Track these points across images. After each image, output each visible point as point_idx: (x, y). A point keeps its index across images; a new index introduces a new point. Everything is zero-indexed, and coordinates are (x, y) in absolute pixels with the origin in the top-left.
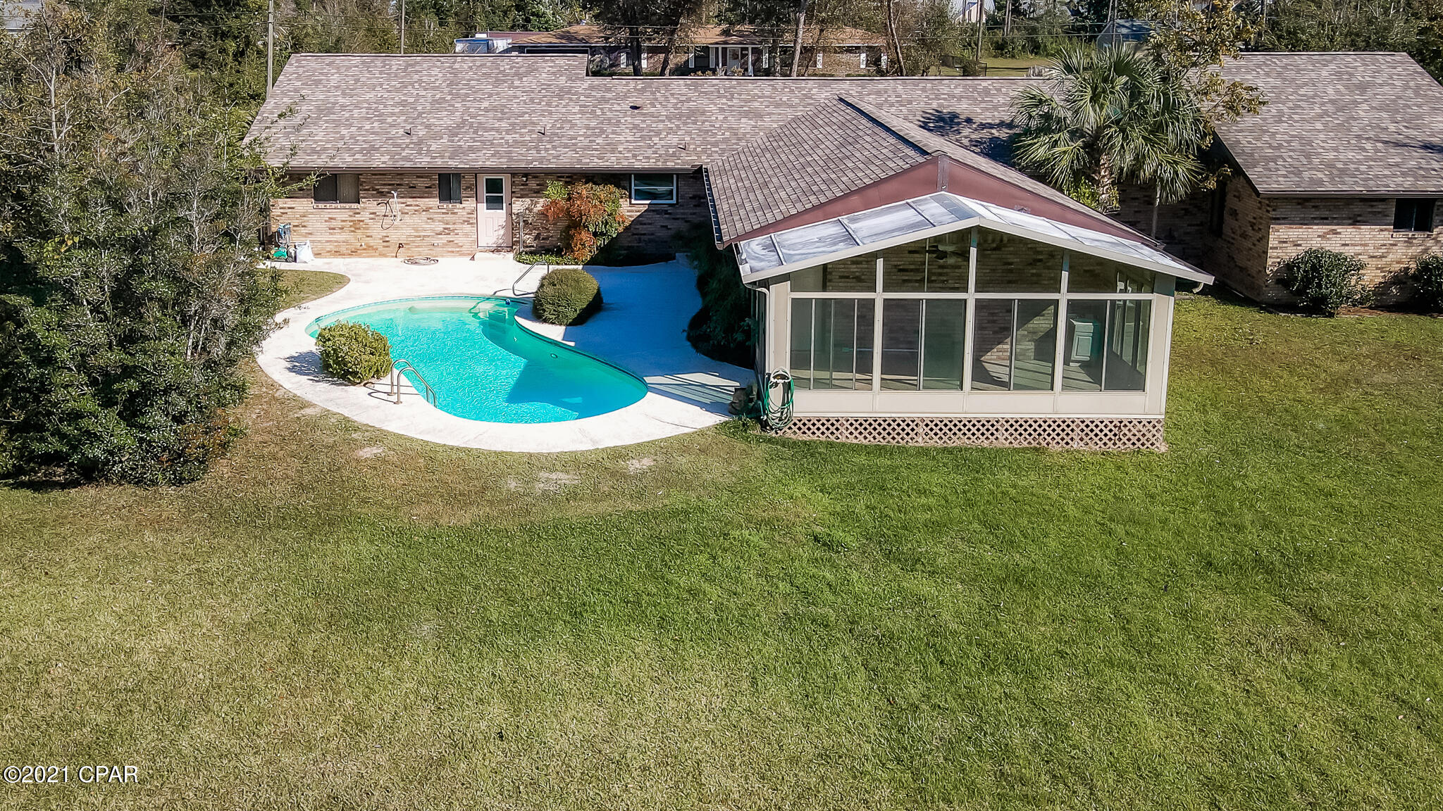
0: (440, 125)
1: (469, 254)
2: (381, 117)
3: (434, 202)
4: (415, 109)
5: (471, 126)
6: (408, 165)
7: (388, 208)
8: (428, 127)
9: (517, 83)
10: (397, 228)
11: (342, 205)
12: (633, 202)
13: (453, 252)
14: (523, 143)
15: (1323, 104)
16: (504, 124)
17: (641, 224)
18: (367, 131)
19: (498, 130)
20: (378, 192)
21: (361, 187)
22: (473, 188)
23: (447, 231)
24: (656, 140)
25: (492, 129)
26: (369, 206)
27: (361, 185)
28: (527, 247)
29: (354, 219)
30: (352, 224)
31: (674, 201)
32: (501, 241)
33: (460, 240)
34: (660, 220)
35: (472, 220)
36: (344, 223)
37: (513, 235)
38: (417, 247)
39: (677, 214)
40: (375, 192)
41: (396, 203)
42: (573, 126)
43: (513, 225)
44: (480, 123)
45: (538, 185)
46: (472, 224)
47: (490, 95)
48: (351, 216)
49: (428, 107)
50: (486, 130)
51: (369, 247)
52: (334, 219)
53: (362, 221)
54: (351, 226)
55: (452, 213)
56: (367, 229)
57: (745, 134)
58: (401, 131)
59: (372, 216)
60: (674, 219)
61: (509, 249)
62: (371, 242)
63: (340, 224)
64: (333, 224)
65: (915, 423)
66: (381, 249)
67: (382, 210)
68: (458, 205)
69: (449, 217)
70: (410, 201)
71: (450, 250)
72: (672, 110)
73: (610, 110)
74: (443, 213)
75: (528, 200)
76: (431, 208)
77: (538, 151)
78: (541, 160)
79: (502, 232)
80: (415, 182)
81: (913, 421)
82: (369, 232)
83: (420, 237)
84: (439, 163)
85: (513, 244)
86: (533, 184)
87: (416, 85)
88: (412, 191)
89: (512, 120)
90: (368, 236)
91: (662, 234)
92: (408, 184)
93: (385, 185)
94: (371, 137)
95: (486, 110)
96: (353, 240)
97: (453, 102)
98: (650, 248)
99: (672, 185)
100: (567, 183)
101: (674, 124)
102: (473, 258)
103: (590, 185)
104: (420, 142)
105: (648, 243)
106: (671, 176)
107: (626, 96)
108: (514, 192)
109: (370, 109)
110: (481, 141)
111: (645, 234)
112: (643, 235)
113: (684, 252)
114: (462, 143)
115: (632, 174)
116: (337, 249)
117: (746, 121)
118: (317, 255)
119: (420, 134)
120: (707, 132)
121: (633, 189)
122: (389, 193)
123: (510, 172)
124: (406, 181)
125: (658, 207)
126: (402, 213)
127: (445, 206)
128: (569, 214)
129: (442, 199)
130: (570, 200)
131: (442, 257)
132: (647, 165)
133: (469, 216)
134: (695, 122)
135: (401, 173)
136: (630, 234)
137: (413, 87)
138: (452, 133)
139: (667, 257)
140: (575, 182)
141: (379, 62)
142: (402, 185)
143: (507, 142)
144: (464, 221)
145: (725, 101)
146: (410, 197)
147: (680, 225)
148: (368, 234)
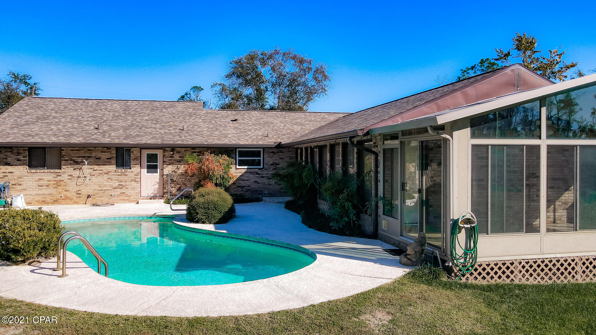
0: (118, 126)
1: (135, 201)
3: (113, 168)
5: (138, 126)
6: (96, 142)
7: (81, 172)
8: (110, 126)
10: (86, 185)
11: (48, 170)
12: (238, 167)
13: (124, 200)
14: (171, 134)
16: (158, 126)
17: (242, 180)
18: (69, 127)
19: (154, 128)
20: (74, 162)
21: (62, 159)
22: (139, 158)
23: (121, 186)
24: (249, 133)
25: (150, 128)
26: (67, 170)
27: (63, 157)
28: (173, 195)
29: (57, 179)
30: (55, 182)
31: (261, 167)
32: (156, 192)
33: (129, 192)
34: (253, 178)
35: (138, 180)
36: (49, 182)
37: (164, 188)
38: (100, 197)
39: (263, 174)
40: (72, 162)
41: (87, 169)
42: (199, 127)
43: (163, 183)
44: (143, 125)
45: (180, 157)
46: (137, 181)
47: (149, 115)
48: (54, 177)
49: (111, 118)
50: (147, 128)
51: (67, 198)
52: (42, 179)
53: (63, 181)
54: (54, 184)
55: (124, 175)
56: (66, 186)
57: (298, 131)
59: (69, 177)
60: (262, 177)
61: (161, 197)
62: (68, 194)
63: (46, 183)
64: (41, 183)
66: (75, 198)
67: (77, 173)
68: (128, 170)
69: (122, 178)
70: (96, 167)
71: (122, 198)
72: (255, 122)
73: (219, 121)
74: (118, 175)
75: (174, 166)
76: (110, 172)
77: (180, 137)
78: (183, 140)
79: (157, 186)
80: (99, 155)
81: (573, 261)
82: (67, 188)
83: (102, 190)
84: (117, 141)
85: (164, 194)
86: (177, 157)
87: (104, 110)
88: (98, 161)
89: (163, 124)
90: (66, 191)
91: (254, 186)
92: (95, 157)
93: (79, 157)
94: (71, 130)
95: (147, 120)
96: (55, 193)
97: (126, 117)
98: (248, 195)
99: (260, 157)
100: (198, 155)
101: (257, 127)
102: (138, 203)
103: (213, 155)
104: (105, 132)
105: (246, 191)
106: (260, 152)
107: (227, 116)
108: (165, 162)
109: (73, 118)
110: (144, 132)
111: (245, 186)
112: (243, 187)
113: (268, 197)
114: (132, 133)
115: (238, 150)
116: (44, 200)
117: (296, 126)
118: (28, 203)
119: (105, 129)
120: (277, 130)
121: (238, 159)
122: (82, 162)
123: (163, 148)
124: (94, 154)
125: (252, 170)
126: (91, 175)
127: (120, 171)
128: (201, 171)
129: (118, 165)
130: (201, 162)
131: (117, 203)
132: (247, 143)
133: (136, 177)
134: (269, 127)
135: (91, 149)
136: (236, 187)
137: (102, 111)
138: (125, 129)
139: (258, 200)
140: (203, 154)
141: (81, 101)
142: (91, 157)
143: (160, 133)
144: (132, 180)
145: (282, 119)
146: (96, 165)
147: (265, 181)
148: (66, 189)
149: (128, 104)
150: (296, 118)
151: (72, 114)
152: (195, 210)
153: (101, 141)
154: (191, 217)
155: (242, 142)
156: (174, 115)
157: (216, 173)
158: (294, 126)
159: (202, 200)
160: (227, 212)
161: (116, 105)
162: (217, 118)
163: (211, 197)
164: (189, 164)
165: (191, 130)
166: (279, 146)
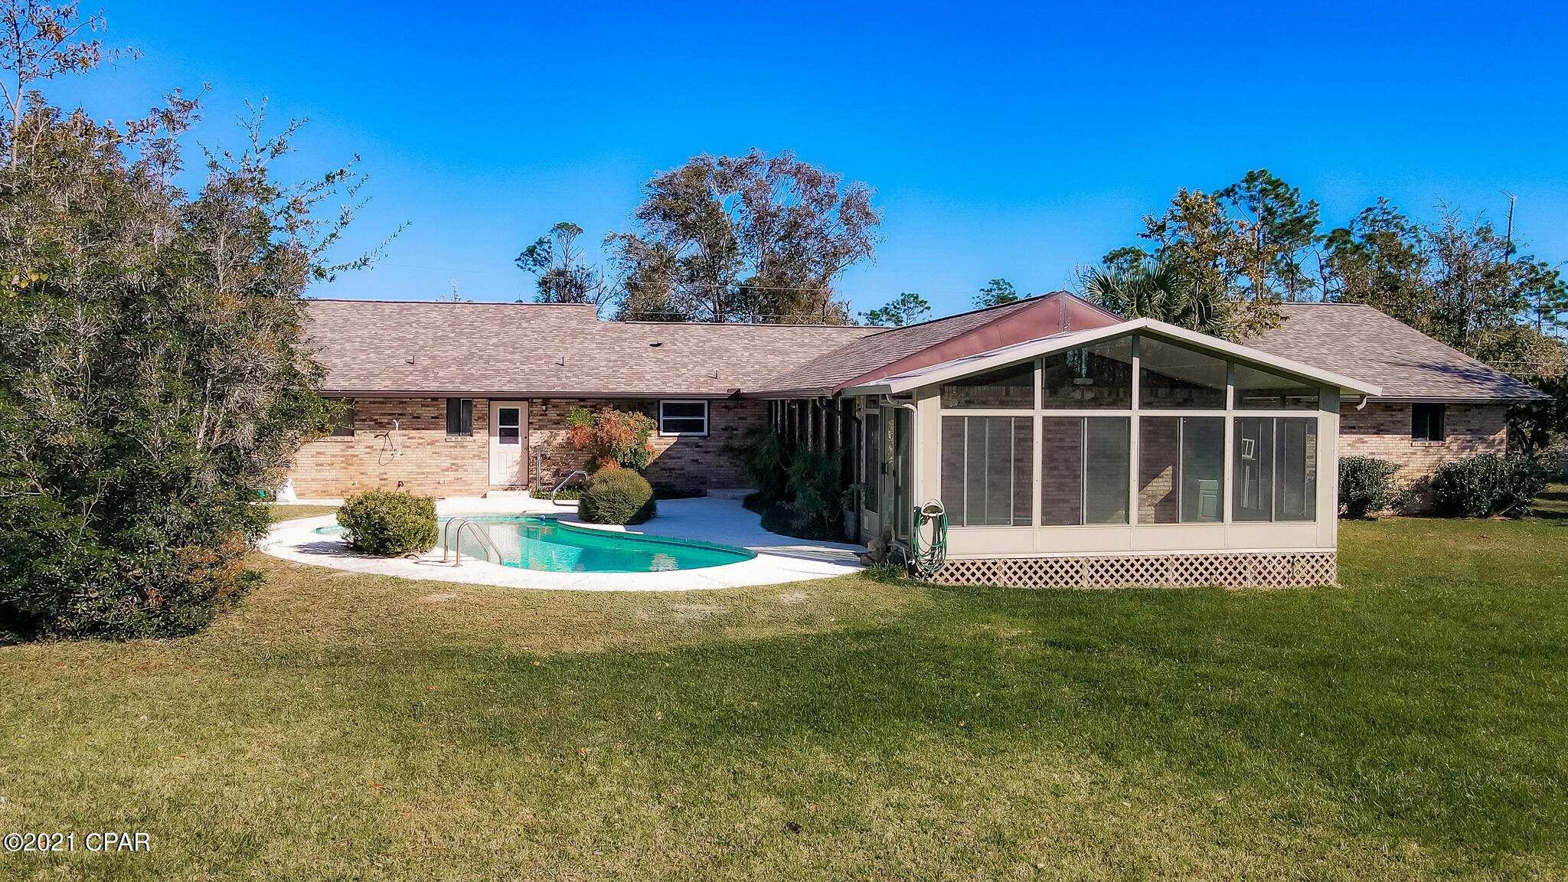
0: (446, 357)
1: (479, 493)
2: (378, 350)
3: (442, 434)
4: (416, 343)
5: (481, 357)
6: (415, 389)
7: (388, 440)
8: (433, 357)
9: (525, 325)
10: (397, 464)
11: (333, 437)
12: (662, 434)
13: (461, 491)
14: (541, 372)
15: (1319, 337)
16: (517, 356)
17: (670, 458)
18: (362, 360)
19: (511, 362)
20: (376, 423)
21: (356, 418)
22: (486, 418)
23: (454, 467)
24: (684, 371)
25: (504, 361)
26: (364, 439)
27: (357, 415)
28: (545, 484)
29: (347, 453)
30: (344, 459)
31: (705, 433)
32: (515, 479)
33: (469, 477)
34: (690, 454)
35: (484, 456)
36: (334, 459)
37: (529, 472)
38: (419, 485)
39: (707, 447)
40: (372, 423)
41: (397, 436)
42: (592, 359)
43: (529, 461)
44: (490, 356)
45: (558, 415)
46: (483, 458)
47: (497, 334)
48: (342, 450)
49: (431, 342)
51: (363, 486)
52: (323, 453)
53: (357, 456)
54: (342, 462)
55: (461, 447)
56: (362, 465)
57: (775, 367)
58: (403, 361)
59: (368, 450)
60: (706, 452)
61: (524, 488)
62: (366, 480)
63: (329, 460)
64: (321, 459)
65: (1080, 564)
66: (376, 487)
67: (380, 442)
68: (469, 438)
69: (458, 453)
70: (413, 433)
71: (457, 488)
72: (694, 348)
73: (629, 347)
74: (451, 447)
75: (547, 432)
76: (437, 441)
77: (559, 379)
78: (564, 386)
79: (516, 469)
80: (419, 411)
81: (1077, 562)
82: (363, 469)
83: (423, 473)
84: (450, 387)
85: (530, 482)
86: (553, 414)
87: (414, 325)
88: (416, 423)
89: (525, 353)
90: (362, 474)
91: (692, 468)
92: (412, 414)
93: (385, 414)
94: (367, 366)
95: (494, 345)
96: (344, 478)
97: (457, 339)
98: (679, 484)
99: (703, 415)
100: (592, 412)
101: (699, 359)
102: (485, 496)
103: (617, 412)
104: (425, 370)
105: (677, 478)
106: (702, 405)
107: (643, 337)
108: (532, 423)
109: (364, 342)
110: (494, 370)
111: (674, 469)
112: (671, 470)
113: (716, 488)
114: (472, 371)
115: (662, 402)
116: (325, 489)
117: (772, 356)
118: (300, 495)
119: (425, 363)
120: (736, 365)
121: (662, 418)
122: (389, 423)
123: (528, 399)
124: (409, 410)
125: (688, 440)
126: (404, 447)
127: (453, 439)
128: (596, 440)
129: (450, 431)
130: (597, 425)
131: (448, 496)
132: (679, 391)
133: (480, 449)
134: (721, 358)
135: (404, 400)
136: (658, 469)
137: (411, 326)
138: (461, 364)
139: (698, 494)
140: (601, 409)
141: (369, 306)
142: (404, 415)
143: (523, 371)
144: (475, 456)
145: (746, 341)
146: (414, 429)
147: (712, 459)
148: (362, 471)
149: (456, 311)
150: (775, 340)
151: (360, 333)
152: (594, 503)
153: (423, 387)
154: (587, 514)
155: (670, 389)
156: (544, 334)
157: (623, 446)
158: (769, 356)
159: (604, 488)
160: (642, 508)
161: (435, 314)
162: (625, 340)
163: (618, 485)
164: (576, 428)
165: (576, 365)
166: (737, 396)
